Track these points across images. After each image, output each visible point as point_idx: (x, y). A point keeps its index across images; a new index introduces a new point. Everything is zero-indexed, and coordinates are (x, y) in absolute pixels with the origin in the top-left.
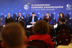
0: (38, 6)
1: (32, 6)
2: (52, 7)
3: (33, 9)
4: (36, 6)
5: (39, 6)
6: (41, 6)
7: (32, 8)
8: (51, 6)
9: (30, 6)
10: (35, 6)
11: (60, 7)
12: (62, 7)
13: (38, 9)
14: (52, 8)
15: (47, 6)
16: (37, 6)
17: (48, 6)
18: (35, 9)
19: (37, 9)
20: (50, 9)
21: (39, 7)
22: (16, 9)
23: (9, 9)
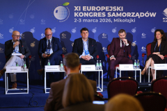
0: (91, 11)
1: (76, 11)
3: (78, 18)
4: (86, 12)
6: (100, 11)
7: (76, 14)
9: (71, 10)
11: (147, 15)
12: (153, 15)
13: (93, 18)
16: (89, 12)
18: (83, 18)
19: (89, 18)
21: (95, 15)
22: (32, 17)
23: (11, 17)
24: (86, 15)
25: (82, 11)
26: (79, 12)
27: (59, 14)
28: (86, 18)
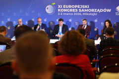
0: (68, 8)
1: (59, 8)
2: (93, 10)
3: (60, 12)
5: (70, 8)
6: (74, 8)
7: (59, 10)
8: (91, 8)
9: (56, 7)
10: (64, 9)
11: (105, 10)
12: (109, 10)
13: (70, 12)
14: (92, 12)
15: (84, 9)
17: (86, 9)
18: (64, 12)
19: (67, 12)
20: (88, 12)
21: (71, 10)
23: (21, 12)
27: (49, 10)
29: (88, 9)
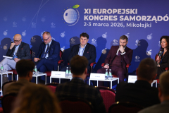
0: (102, 14)
1: (86, 14)
2: (144, 18)
3: (88, 22)
4: (97, 15)
5: (104, 15)
6: (112, 14)
7: (86, 18)
8: (140, 14)
9: (81, 13)
10: (94, 15)
11: (166, 18)
13: (104, 22)
14: (143, 22)
15: (129, 15)
16: (99, 15)
17: (132, 15)
18: (93, 22)
19: (99, 22)
20: (136, 22)
21: (106, 18)
22: (43, 20)
23: (24, 20)
24: (97, 18)
25: (92, 14)
26: (89, 15)
27: (69, 17)
28: (96, 21)
29: (136, 15)
